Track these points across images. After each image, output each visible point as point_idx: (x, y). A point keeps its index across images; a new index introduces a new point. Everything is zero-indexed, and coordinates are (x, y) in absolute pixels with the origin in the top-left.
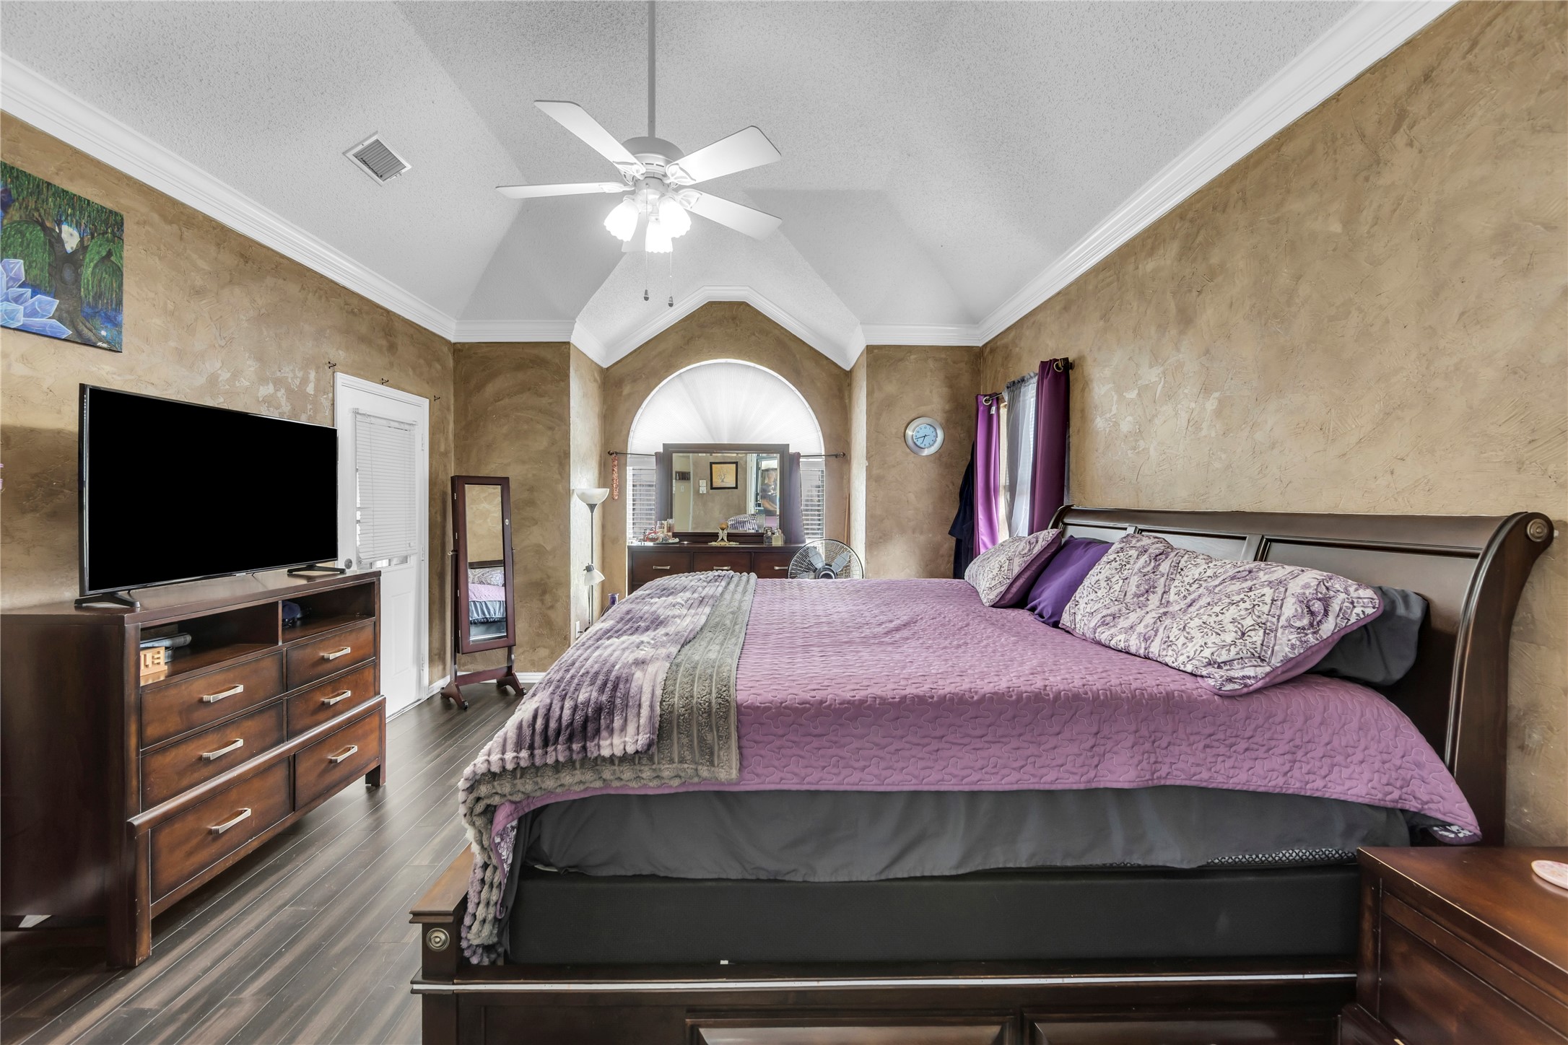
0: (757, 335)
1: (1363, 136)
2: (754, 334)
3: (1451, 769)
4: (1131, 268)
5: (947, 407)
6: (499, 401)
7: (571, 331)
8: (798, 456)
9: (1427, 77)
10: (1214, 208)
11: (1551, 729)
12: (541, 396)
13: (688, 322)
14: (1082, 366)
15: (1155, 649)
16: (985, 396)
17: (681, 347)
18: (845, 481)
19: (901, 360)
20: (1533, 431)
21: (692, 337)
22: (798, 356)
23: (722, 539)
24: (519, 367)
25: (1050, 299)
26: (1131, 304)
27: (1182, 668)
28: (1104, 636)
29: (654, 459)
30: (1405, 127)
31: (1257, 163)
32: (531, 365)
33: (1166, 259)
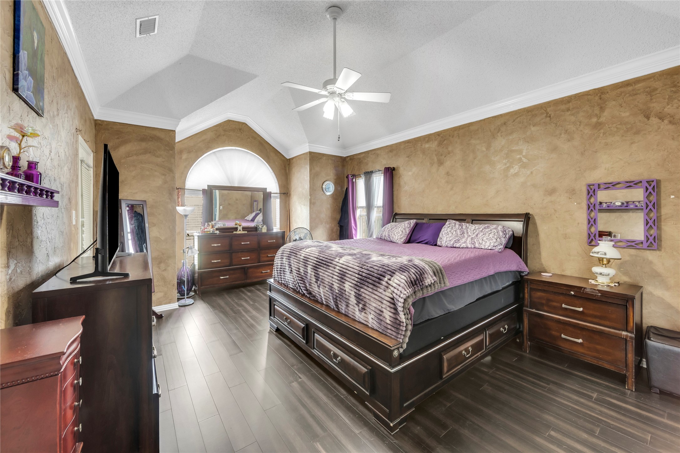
0: (250, 138)
1: (491, 131)
2: (249, 138)
3: (523, 261)
4: (419, 145)
5: (335, 178)
6: (128, 157)
7: (177, 125)
8: (270, 193)
9: (505, 124)
10: (449, 136)
11: (530, 252)
12: (158, 157)
13: (218, 127)
14: (399, 170)
15: (477, 245)
16: (351, 175)
17: (214, 139)
18: (287, 204)
19: (321, 158)
20: (526, 197)
21: (220, 135)
22: (268, 150)
23: (240, 230)
24: (143, 139)
25: (383, 147)
26: (419, 155)
27: (487, 248)
28: (458, 245)
29: (201, 192)
30: (500, 132)
31: (463, 128)
32: (151, 139)
33: (433, 145)
